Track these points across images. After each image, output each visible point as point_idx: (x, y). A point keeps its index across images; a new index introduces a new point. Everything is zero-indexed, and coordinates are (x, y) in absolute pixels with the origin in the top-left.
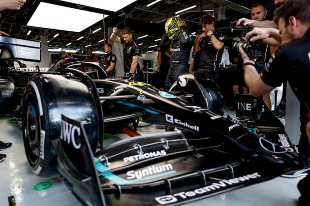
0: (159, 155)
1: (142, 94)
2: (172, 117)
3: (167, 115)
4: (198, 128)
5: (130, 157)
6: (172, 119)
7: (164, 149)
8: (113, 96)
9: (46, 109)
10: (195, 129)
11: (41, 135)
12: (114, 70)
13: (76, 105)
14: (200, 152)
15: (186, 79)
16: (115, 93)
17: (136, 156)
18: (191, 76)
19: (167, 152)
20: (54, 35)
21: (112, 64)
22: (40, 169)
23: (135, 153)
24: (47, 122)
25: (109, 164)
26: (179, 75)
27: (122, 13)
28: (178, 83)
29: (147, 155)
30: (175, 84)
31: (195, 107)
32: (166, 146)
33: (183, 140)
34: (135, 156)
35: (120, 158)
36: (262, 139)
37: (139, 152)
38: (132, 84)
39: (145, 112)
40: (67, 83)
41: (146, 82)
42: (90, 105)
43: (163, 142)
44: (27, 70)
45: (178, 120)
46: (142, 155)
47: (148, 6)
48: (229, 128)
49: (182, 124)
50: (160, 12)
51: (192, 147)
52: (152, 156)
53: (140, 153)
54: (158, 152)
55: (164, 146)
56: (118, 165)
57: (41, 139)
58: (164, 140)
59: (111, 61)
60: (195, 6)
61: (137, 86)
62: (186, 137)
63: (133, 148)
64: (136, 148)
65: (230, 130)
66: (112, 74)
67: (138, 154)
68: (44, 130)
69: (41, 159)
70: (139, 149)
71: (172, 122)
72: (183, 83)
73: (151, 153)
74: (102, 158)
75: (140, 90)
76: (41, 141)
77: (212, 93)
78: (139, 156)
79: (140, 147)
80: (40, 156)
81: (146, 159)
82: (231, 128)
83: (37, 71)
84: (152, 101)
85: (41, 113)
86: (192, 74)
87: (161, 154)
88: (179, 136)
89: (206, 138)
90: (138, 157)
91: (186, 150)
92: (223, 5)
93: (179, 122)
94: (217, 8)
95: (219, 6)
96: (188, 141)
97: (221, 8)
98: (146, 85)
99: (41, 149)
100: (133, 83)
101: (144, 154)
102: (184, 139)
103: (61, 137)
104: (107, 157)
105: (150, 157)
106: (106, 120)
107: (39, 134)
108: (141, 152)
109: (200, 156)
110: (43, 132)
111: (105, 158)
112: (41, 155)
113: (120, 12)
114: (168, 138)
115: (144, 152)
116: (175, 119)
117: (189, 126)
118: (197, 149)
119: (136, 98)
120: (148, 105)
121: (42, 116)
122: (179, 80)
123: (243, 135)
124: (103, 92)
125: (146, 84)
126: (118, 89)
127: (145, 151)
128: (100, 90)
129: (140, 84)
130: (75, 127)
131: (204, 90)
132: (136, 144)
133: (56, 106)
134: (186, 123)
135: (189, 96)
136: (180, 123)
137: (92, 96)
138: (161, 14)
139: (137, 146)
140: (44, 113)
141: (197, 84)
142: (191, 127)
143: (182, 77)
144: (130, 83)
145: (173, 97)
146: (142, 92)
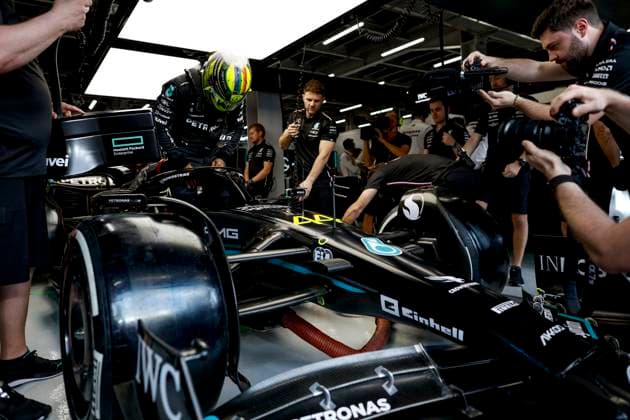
0: (374, 413)
1: (324, 246)
2: (395, 302)
3: (384, 298)
4: (461, 333)
5: (303, 419)
6: (396, 307)
7: (384, 394)
8: (258, 251)
9: (106, 301)
10: (455, 335)
11: (95, 363)
12: (270, 177)
13: (173, 283)
14: (473, 401)
15: (419, 203)
17: (317, 416)
18: (429, 197)
19: (393, 401)
21: (266, 164)
23: (314, 407)
24: (107, 332)
26: (403, 195)
27: (275, 61)
28: (401, 212)
29: (344, 414)
30: (395, 214)
31: (451, 279)
32: (388, 385)
33: (429, 370)
34: (313, 416)
37: (326, 403)
38: (300, 220)
39: (331, 286)
40: (156, 232)
41: (331, 215)
42: (206, 278)
43: (381, 375)
45: (411, 312)
46: (333, 412)
47: (326, 42)
49: (421, 320)
50: (349, 54)
51: (452, 386)
52: (356, 416)
53: (328, 407)
54: (370, 404)
55: (384, 386)
57: (95, 371)
58: (383, 372)
59: (264, 158)
60: (422, 40)
61: (312, 226)
62: (437, 362)
63: (311, 393)
64: (317, 393)
65: (544, 344)
66: (263, 189)
67: (323, 410)
68: (100, 351)
69: (95, 418)
70: (323, 396)
71: (397, 313)
72: (413, 212)
73: (353, 407)
75: (320, 236)
76: (95, 377)
77: (479, 234)
78: (325, 414)
79: (327, 391)
80: (93, 412)
82: (546, 337)
84: (347, 264)
86: (431, 192)
87: (378, 410)
88: (419, 360)
89: (488, 361)
91: (441, 396)
92: (481, 36)
93: (412, 315)
94: (468, 42)
95: (472, 38)
96: (443, 374)
97: (476, 40)
98: (331, 223)
99: (94, 396)
100: (303, 217)
101: (336, 410)
102: (431, 367)
103: (138, 378)
106: (243, 311)
107: (92, 358)
108: (330, 404)
109: (473, 412)
110: (99, 357)
112: (94, 409)
113: (270, 59)
114: (393, 364)
115: (338, 405)
116: (403, 309)
117: (438, 327)
118: (464, 394)
119: (310, 256)
120: (339, 274)
121: (97, 317)
122: (402, 206)
123: (580, 359)
124: (237, 237)
125: (331, 219)
127: (340, 401)
128: (230, 233)
129: (317, 219)
130: (168, 368)
131: (461, 226)
132: (316, 384)
133: (127, 287)
134: (432, 320)
135: (428, 241)
136: (416, 318)
137: (211, 258)
138: (352, 58)
139: (319, 389)
140: (100, 311)
141: (446, 214)
142: (443, 329)
143: (409, 200)
144: (296, 219)
145: (395, 251)
146: (323, 241)
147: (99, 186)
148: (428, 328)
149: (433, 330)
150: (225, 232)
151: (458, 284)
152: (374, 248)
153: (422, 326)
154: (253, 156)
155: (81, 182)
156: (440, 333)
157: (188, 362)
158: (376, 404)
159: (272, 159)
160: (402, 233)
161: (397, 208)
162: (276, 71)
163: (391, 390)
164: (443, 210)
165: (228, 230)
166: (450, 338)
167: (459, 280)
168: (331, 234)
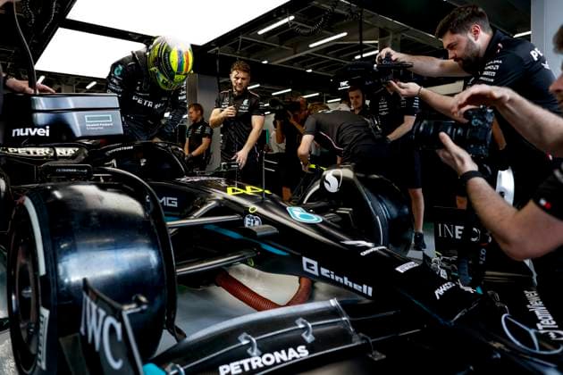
0: (294, 358)
1: (254, 214)
2: (315, 263)
3: (305, 260)
4: (370, 289)
5: (232, 365)
6: (316, 267)
7: (303, 342)
8: (195, 218)
9: (52, 261)
10: (365, 291)
11: (41, 319)
12: (208, 152)
13: (116, 246)
14: (378, 346)
15: (338, 177)
17: (245, 362)
18: (347, 172)
19: (311, 348)
20: (87, 84)
21: (205, 140)
23: (242, 354)
24: (54, 290)
27: (214, 47)
28: (322, 186)
29: (268, 359)
30: (317, 187)
31: (363, 243)
32: (307, 335)
33: (342, 321)
34: (242, 362)
36: (506, 319)
37: (252, 350)
38: (234, 191)
39: (260, 249)
40: (101, 199)
41: (261, 187)
42: (146, 241)
43: (301, 326)
44: (32, 153)
45: (328, 271)
46: (258, 358)
47: (260, 32)
48: (436, 292)
49: (337, 278)
50: (281, 45)
51: (361, 334)
52: (278, 361)
53: (255, 354)
54: (291, 350)
55: (304, 335)
57: (41, 326)
58: (303, 323)
59: (203, 134)
60: (345, 34)
61: (244, 196)
62: (348, 314)
63: (239, 342)
64: (245, 342)
65: (438, 298)
66: (201, 163)
67: (249, 356)
68: (46, 307)
69: (41, 369)
70: (250, 344)
71: (316, 273)
72: (333, 186)
73: (276, 353)
74: (173, 369)
75: (251, 206)
76: (41, 331)
77: (389, 205)
78: (252, 360)
79: (254, 340)
80: (39, 363)
81: (266, 367)
82: (439, 292)
83: (52, 154)
84: (275, 230)
85: (42, 271)
86: (349, 168)
87: (297, 356)
88: (333, 313)
89: (392, 313)
90: (250, 364)
91: (351, 343)
92: (396, 33)
93: (330, 274)
94: (385, 38)
95: (388, 34)
96: (353, 323)
97: (391, 37)
98: (261, 194)
99: (40, 348)
100: (236, 188)
101: (261, 356)
102: (344, 319)
103: (83, 330)
104: (182, 366)
105: (275, 364)
106: (180, 271)
107: (39, 314)
108: (256, 350)
109: (378, 356)
110: (45, 313)
111: (178, 369)
112: (40, 361)
113: (209, 46)
114: (311, 317)
115: (263, 352)
116: (322, 269)
117: (351, 284)
118: (371, 341)
119: (242, 222)
120: (267, 239)
121: (44, 276)
122: (324, 180)
123: (465, 310)
124: (176, 205)
125: (261, 190)
127: (266, 348)
128: (170, 202)
129: (249, 190)
130: (110, 320)
131: (374, 199)
132: (244, 335)
133: (73, 249)
134: (346, 279)
135: (345, 211)
136: (332, 277)
137: (152, 224)
138: (283, 47)
139: (246, 338)
140: (47, 270)
141: (361, 188)
142: (356, 286)
143: (329, 175)
144: (229, 189)
145: (316, 219)
146: (253, 209)
147: (47, 157)
148: (343, 285)
149: (347, 287)
150: (165, 200)
151: (369, 247)
152: (298, 216)
153: (338, 284)
154: (193, 132)
155: (29, 153)
156: (353, 290)
157: (129, 315)
158: (296, 350)
159: (210, 136)
160: (322, 204)
161: (319, 181)
162: (215, 56)
163: (309, 339)
164: (357, 182)
165: (168, 199)
166: (361, 294)
167: (370, 245)
168: (261, 204)
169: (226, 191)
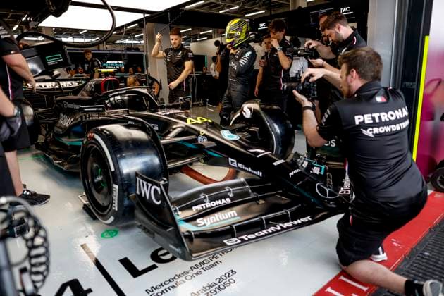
0: (224, 203)
1: (203, 135)
2: (235, 161)
3: (230, 159)
4: (261, 173)
5: (198, 206)
6: (235, 163)
7: (228, 197)
9: (117, 165)
11: (114, 189)
14: (262, 198)
15: (251, 109)
16: (174, 133)
17: (203, 205)
19: (232, 199)
22: (112, 219)
23: (202, 202)
25: (180, 213)
26: (243, 104)
29: (213, 204)
30: (239, 114)
31: (259, 151)
33: (246, 188)
35: (190, 207)
36: (318, 185)
37: (206, 200)
38: (191, 121)
39: (206, 154)
41: (206, 118)
43: (227, 190)
45: (241, 165)
46: (209, 203)
48: (290, 174)
49: (246, 168)
51: (255, 193)
52: (218, 204)
53: (207, 202)
54: (223, 200)
55: (229, 194)
56: (188, 214)
61: (197, 124)
62: (250, 185)
63: (201, 197)
64: (203, 197)
65: (291, 177)
67: (205, 203)
69: (114, 210)
70: (205, 198)
71: (236, 166)
72: (248, 114)
73: (216, 201)
76: (114, 194)
78: (206, 204)
79: (207, 196)
81: (212, 207)
84: (214, 144)
87: (226, 202)
88: (243, 184)
89: (270, 184)
90: (205, 206)
91: (250, 197)
96: (251, 188)
98: (206, 122)
99: (114, 201)
102: (247, 186)
103: (138, 192)
104: (178, 207)
105: (216, 206)
109: (262, 202)
110: (116, 187)
112: (115, 207)
114: (232, 186)
115: (211, 201)
116: (238, 164)
117: (252, 171)
118: (259, 196)
119: (197, 140)
120: (211, 149)
124: (158, 129)
125: (206, 120)
126: (175, 129)
127: (212, 199)
128: (153, 127)
129: (199, 120)
130: (155, 187)
132: (203, 194)
134: (250, 168)
136: (244, 168)
140: (115, 169)
141: (263, 115)
142: (254, 172)
143: (246, 107)
144: (188, 120)
145: (236, 137)
146: (202, 133)
147: (53, 89)
152: (227, 136)
156: (253, 173)
158: (225, 200)
160: (242, 125)
161: (240, 111)
163: (231, 195)
164: (261, 112)
165: (152, 125)
166: (257, 175)
167: (263, 151)
168: (206, 129)
169: (186, 121)
